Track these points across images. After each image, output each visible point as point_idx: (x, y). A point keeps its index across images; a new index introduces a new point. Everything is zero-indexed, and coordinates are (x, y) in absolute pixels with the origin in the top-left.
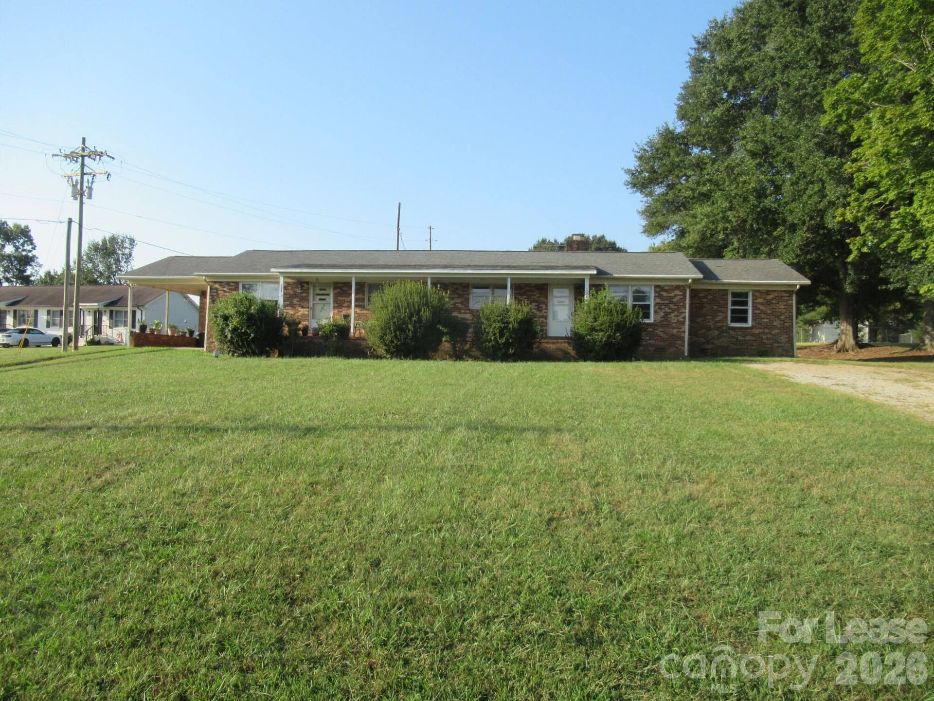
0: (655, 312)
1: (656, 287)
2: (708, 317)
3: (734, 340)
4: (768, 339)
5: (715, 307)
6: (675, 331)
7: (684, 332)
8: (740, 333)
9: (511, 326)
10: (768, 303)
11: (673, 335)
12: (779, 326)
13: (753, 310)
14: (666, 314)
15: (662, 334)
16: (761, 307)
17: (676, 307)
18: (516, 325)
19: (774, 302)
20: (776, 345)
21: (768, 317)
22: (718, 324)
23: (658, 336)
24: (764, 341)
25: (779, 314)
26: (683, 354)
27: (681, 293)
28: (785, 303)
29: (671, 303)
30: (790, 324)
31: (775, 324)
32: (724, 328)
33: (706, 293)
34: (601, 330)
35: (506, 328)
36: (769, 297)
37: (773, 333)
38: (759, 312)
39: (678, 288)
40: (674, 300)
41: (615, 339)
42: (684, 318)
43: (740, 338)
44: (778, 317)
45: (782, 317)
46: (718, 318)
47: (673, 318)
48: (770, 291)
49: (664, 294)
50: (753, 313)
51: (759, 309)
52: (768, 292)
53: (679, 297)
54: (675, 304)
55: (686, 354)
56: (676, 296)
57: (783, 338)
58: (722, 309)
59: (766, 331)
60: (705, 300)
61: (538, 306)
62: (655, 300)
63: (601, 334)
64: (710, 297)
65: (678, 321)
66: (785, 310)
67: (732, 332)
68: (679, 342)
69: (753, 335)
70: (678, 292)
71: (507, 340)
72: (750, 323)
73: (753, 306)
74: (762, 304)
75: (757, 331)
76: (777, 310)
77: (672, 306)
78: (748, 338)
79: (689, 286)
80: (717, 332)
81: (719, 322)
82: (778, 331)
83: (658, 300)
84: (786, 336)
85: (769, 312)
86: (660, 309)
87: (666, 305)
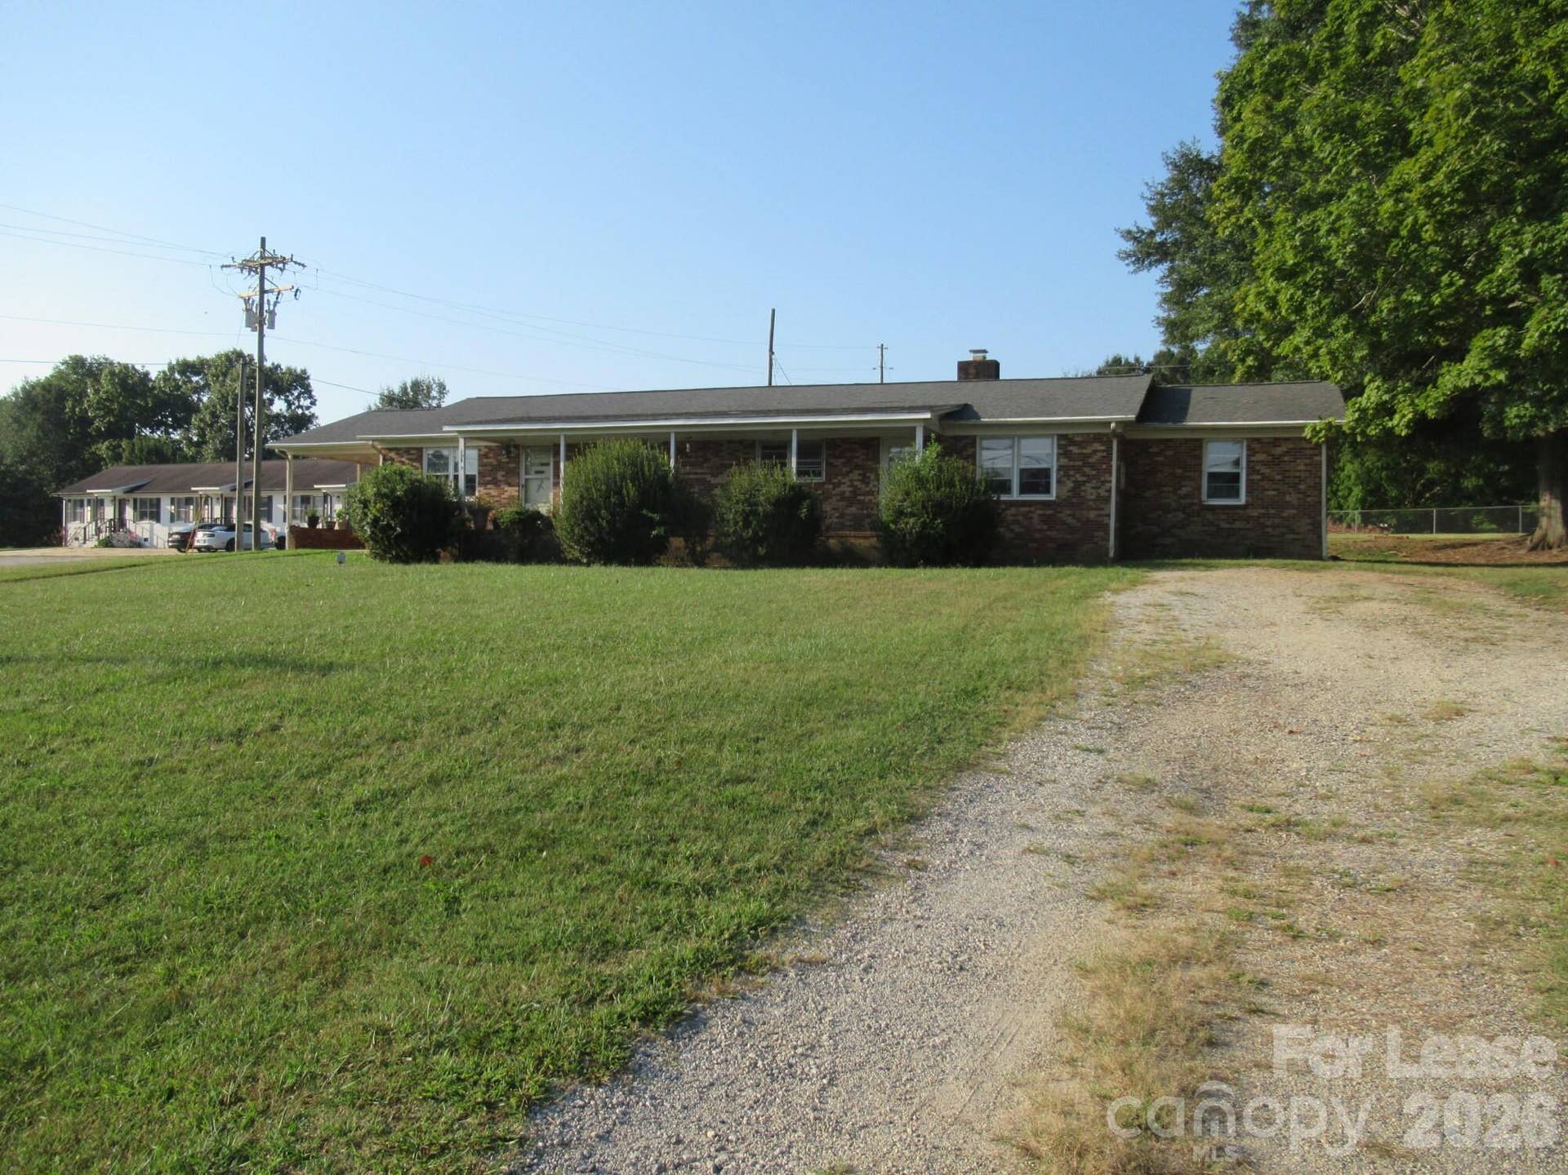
0: (1059, 482)
1: (1061, 437)
2: (1166, 489)
3: (1214, 529)
4: (1274, 527)
5: (1179, 471)
6: (1092, 514)
7: (1109, 516)
8: (1223, 517)
9: (760, 509)
10: (1276, 461)
11: (1088, 520)
12: (1295, 502)
13: (1248, 475)
14: (1078, 484)
15: (1070, 520)
16: (1267, 471)
17: (1094, 472)
18: (769, 508)
19: (1286, 459)
20: (1291, 536)
21: (1275, 487)
22: (1183, 501)
23: (1064, 523)
24: (1269, 530)
25: (1297, 481)
26: (1107, 554)
27: (1103, 448)
28: (1307, 461)
29: (1086, 464)
30: (1316, 499)
31: (1288, 498)
32: (1195, 508)
33: (1162, 447)
34: (912, 515)
35: (754, 513)
36: (1278, 451)
37: (1285, 515)
38: (1259, 477)
39: (1098, 438)
40: (1090, 460)
41: (933, 528)
42: (1109, 491)
43: (1224, 525)
44: (1295, 486)
45: (1302, 487)
46: (1184, 491)
47: (1089, 491)
48: (1279, 439)
49: (1074, 449)
50: (1248, 480)
51: (1258, 473)
52: (1276, 442)
53: (1099, 454)
54: (1092, 467)
55: (1111, 554)
56: (1095, 452)
57: (1304, 525)
58: (1192, 474)
59: (1272, 511)
60: (1160, 459)
61: (864, 475)
62: (1058, 460)
63: (912, 520)
64: (1170, 453)
65: (1099, 497)
66: (1307, 474)
67: (1210, 516)
68: (1101, 534)
69: (1248, 519)
70: (1097, 446)
71: (755, 533)
72: (1243, 499)
73: (1248, 468)
74: (1263, 463)
75: (1255, 513)
76: (1292, 474)
77: (1086, 470)
78: (1237, 525)
79: (1114, 433)
80: (1181, 516)
81: (1186, 496)
82: (1294, 511)
83: (1064, 461)
84: (1309, 521)
85: (1279, 477)
86: (1068, 476)
87: (1078, 469)
